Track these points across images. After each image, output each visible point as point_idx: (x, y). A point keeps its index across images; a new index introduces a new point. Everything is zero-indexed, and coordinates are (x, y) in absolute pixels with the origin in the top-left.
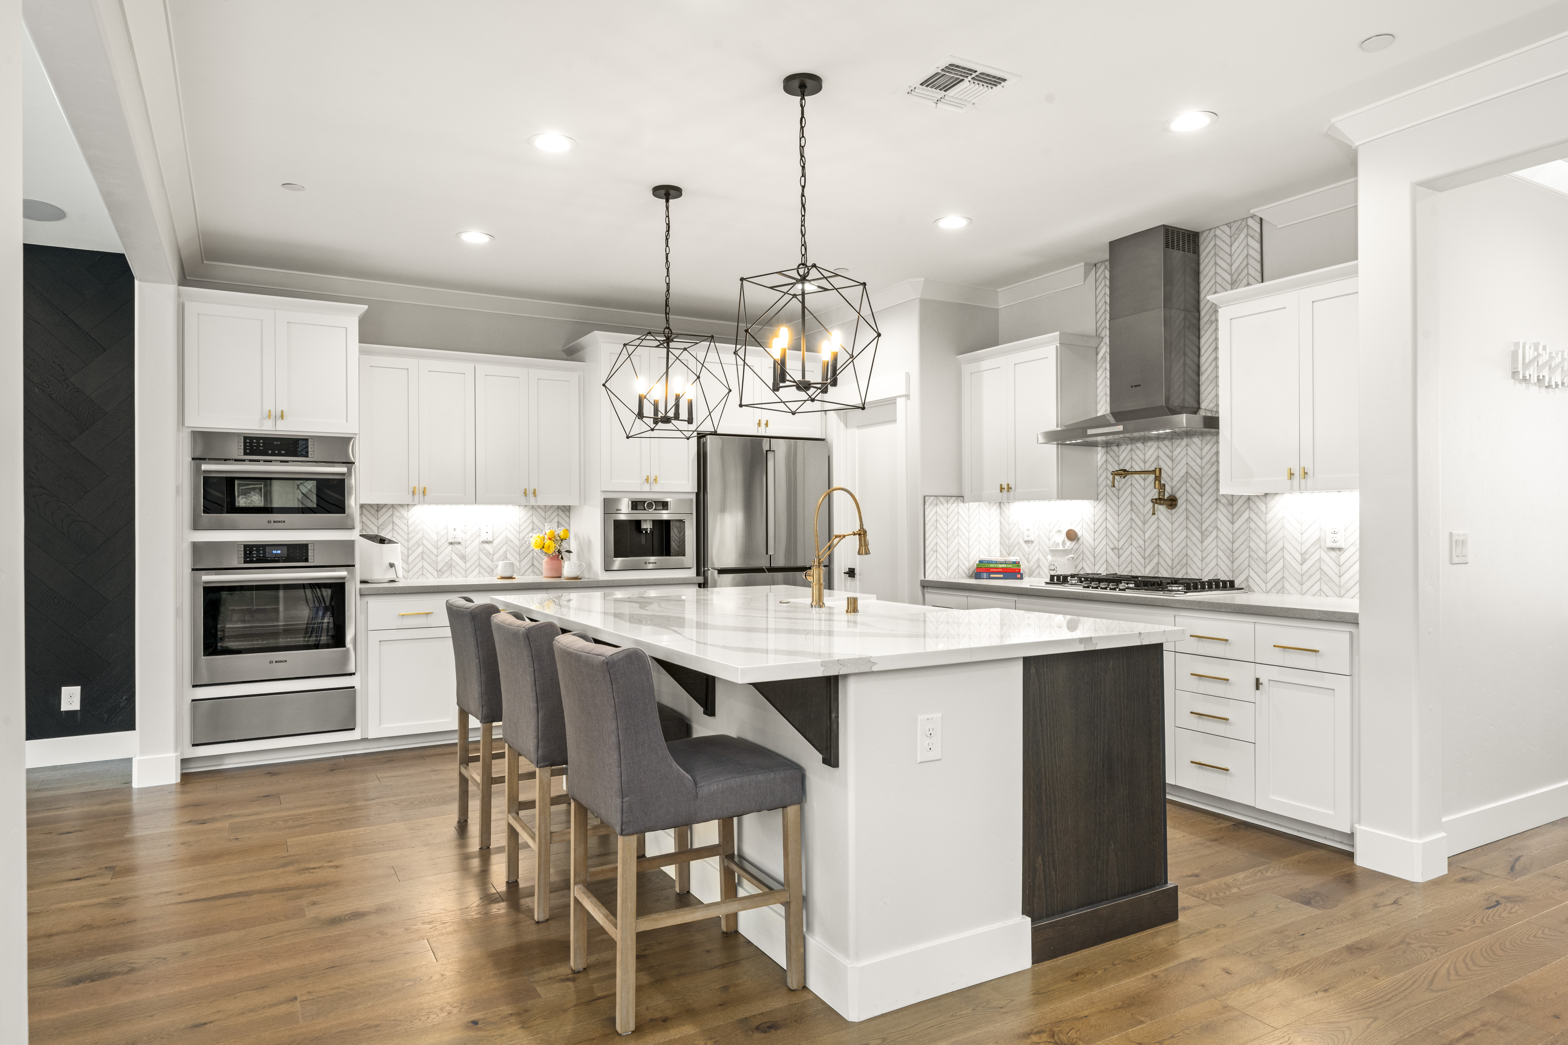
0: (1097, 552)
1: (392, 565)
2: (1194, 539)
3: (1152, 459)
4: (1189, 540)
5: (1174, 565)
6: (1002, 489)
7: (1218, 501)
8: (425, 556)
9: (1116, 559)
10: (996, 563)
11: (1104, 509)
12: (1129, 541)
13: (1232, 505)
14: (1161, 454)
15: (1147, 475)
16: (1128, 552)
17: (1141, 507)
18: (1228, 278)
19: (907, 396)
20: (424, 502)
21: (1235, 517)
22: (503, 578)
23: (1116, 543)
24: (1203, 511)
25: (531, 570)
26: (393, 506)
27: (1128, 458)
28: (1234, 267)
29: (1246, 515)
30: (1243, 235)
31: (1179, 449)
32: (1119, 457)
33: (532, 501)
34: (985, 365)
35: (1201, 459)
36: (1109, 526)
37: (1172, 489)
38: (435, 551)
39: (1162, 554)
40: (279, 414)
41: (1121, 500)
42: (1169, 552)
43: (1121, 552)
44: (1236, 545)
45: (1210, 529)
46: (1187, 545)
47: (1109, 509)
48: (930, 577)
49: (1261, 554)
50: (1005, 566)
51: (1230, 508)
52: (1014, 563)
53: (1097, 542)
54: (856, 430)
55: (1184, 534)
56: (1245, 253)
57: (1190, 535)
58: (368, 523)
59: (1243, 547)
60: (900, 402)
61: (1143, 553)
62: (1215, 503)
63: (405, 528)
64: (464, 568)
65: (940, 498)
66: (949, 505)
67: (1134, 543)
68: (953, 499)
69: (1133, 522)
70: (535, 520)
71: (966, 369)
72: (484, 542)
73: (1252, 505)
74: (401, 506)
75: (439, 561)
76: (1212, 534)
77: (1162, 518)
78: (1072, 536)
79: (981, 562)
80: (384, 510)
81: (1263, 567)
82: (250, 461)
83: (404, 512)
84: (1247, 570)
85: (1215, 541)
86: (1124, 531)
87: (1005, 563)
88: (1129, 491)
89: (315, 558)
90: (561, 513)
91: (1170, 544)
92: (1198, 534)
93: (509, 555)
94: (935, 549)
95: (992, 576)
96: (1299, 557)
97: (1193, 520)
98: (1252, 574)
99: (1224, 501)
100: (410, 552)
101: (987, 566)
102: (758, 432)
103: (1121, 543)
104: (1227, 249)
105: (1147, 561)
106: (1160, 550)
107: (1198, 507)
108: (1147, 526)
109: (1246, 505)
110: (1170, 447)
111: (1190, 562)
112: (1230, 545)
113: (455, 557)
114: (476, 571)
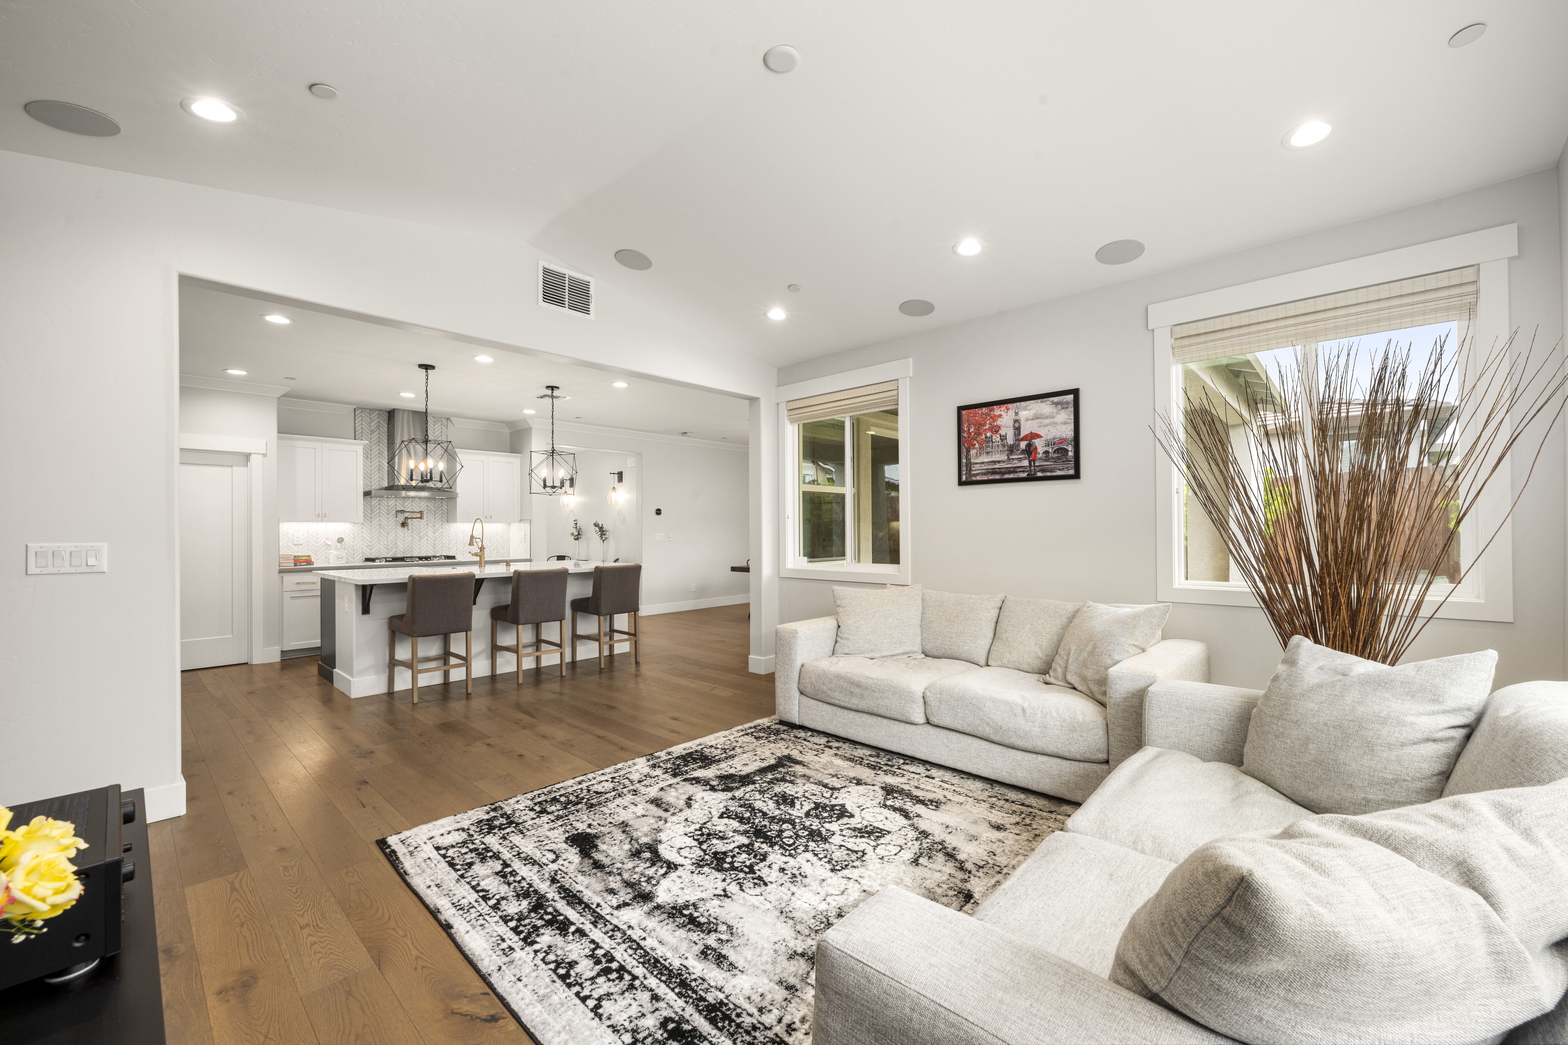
2: (415, 540)
4: (413, 540)
5: (405, 552)
9: (369, 551)
10: (302, 556)
11: (361, 527)
12: (377, 542)
16: (377, 547)
17: (386, 527)
19: (264, 455)
21: (436, 531)
23: (369, 542)
24: (420, 529)
28: (436, 434)
29: (441, 530)
30: (439, 424)
34: (298, 444)
36: (364, 535)
37: (404, 519)
39: (398, 547)
41: (373, 523)
42: (402, 546)
43: (372, 547)
44: (436, 542)
47: (364, 527)
49: (450, 546)
50: (306, 560)
51: (433, 528)
53: (355, 544)
55: (410, 538)
56: (440, 430)
57: (413, 538)
60: (255, 457)
62: (426, 525)
73: (443, 526)
76: (425, 538)
77: (398, 531)
78: (340, 541)
79: (295, 556)
81: (452, 549)
85: (426, 540)
86: (375, 537)
87: (305, 556)
91: (403, 542)
92: (418, 538)
95: (301, 564)
97: (415, 532)
101: (299, 558)
103: (372, 544)
106: (397, 545)
108: (389, 535)
109: (441, 527)
111: (413, 550)
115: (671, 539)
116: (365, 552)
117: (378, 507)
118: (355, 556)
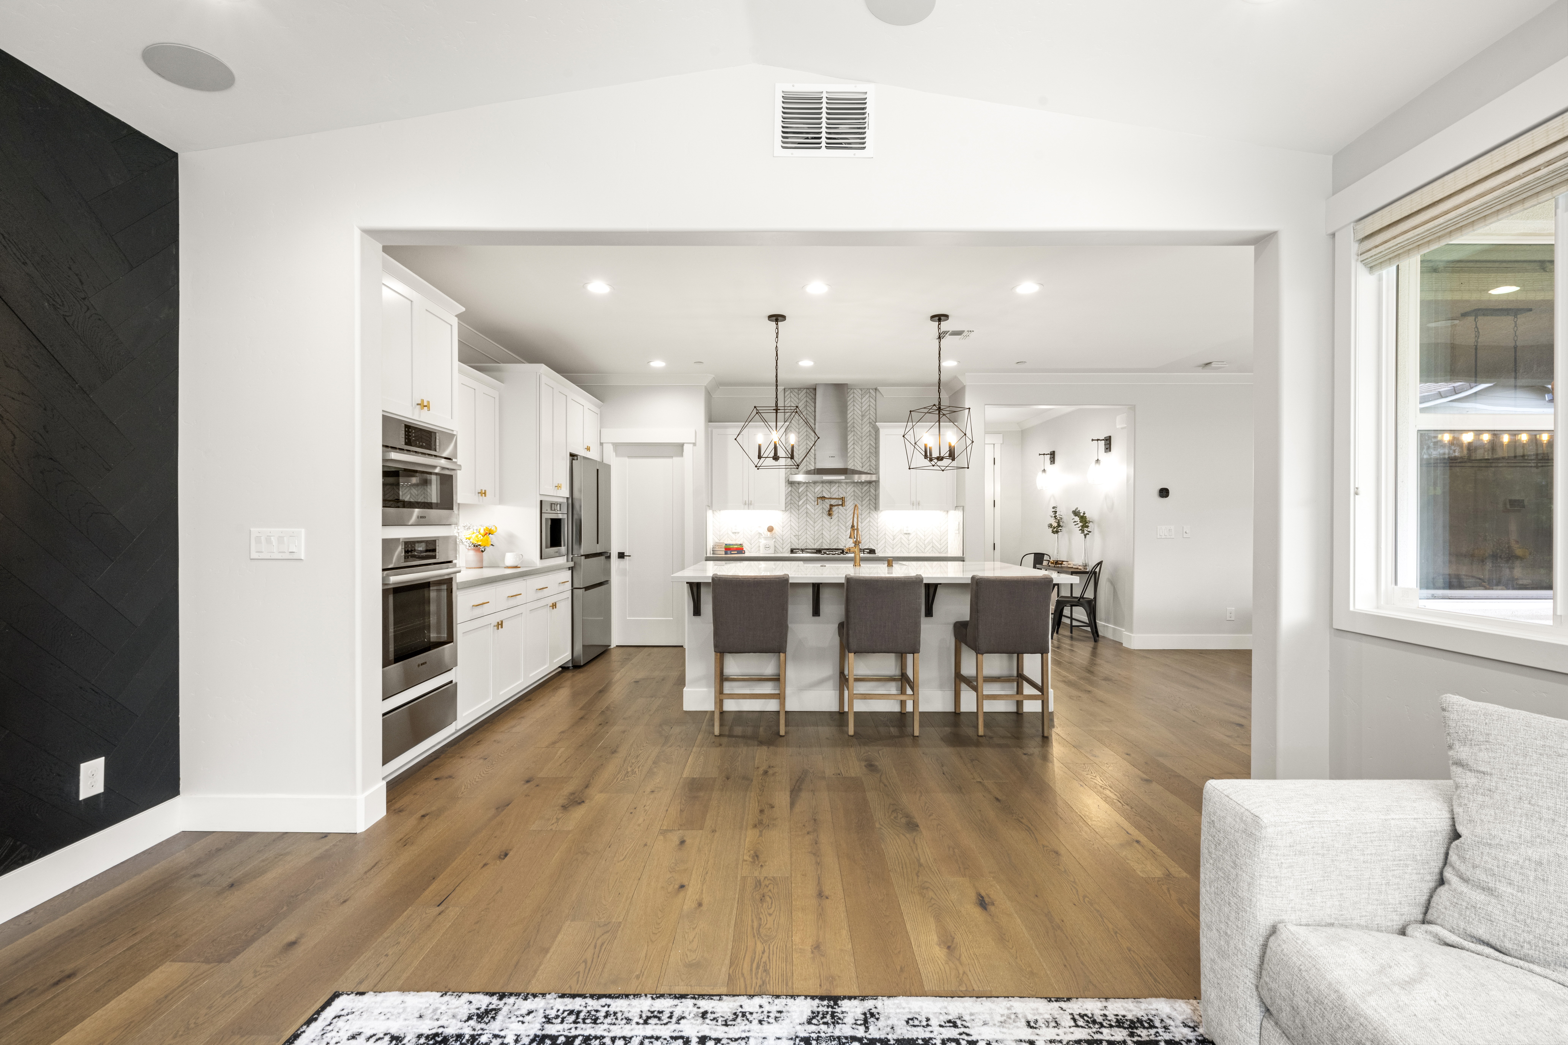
0: (784, 537)
2: (841, 530)
3: (819, 492)
4: (839, 531)
5: (830, 542)
6: (745, 503)
9: (797, 541)
10: (733, 545)
11: (789, 515)
12: (805, 532)
14: (824, 489)
15: (837, 500)
16: (804, 537)
17: (813, 515)
18: (860, 413)
19: (694, 443)
23: (797, 533)
24: (847, 517)
27: (805, 490)
28: (863, 409)
29: (868, 520)
30: (867, 396)
31: (834, 488)
32: (799, 489)
36: (792, 524)
39: (824, 537)
40: (426, 404)
41: (800, 511)
42: (828, 537)
43: (800, 537)
47: (792, 515)
48: (709, 554)
49: (875, 537)
50: (736, 546)
52: (740, 545)
53: (784, 533)
55: (837, 528)
56: (868, 404)
57: (840, 528)
59: (866, 534)
60: (688, 446)
67: (808, 533)
71: (716, 432)
73: (871, 515)
77: (825, 520)
78: (770, 529)
81: (876, 542)
86: (802, 526)
96: (892, 538)
97: (842, 522)
101: (729, 548)
103: (800, 533)
104: (860, 400)
107: (844, 516)
108: (816, 524)
109: (868, 515)
115: (1185, 536)
116: (793, 542)
117: (805, 494)
118: (784, 545)
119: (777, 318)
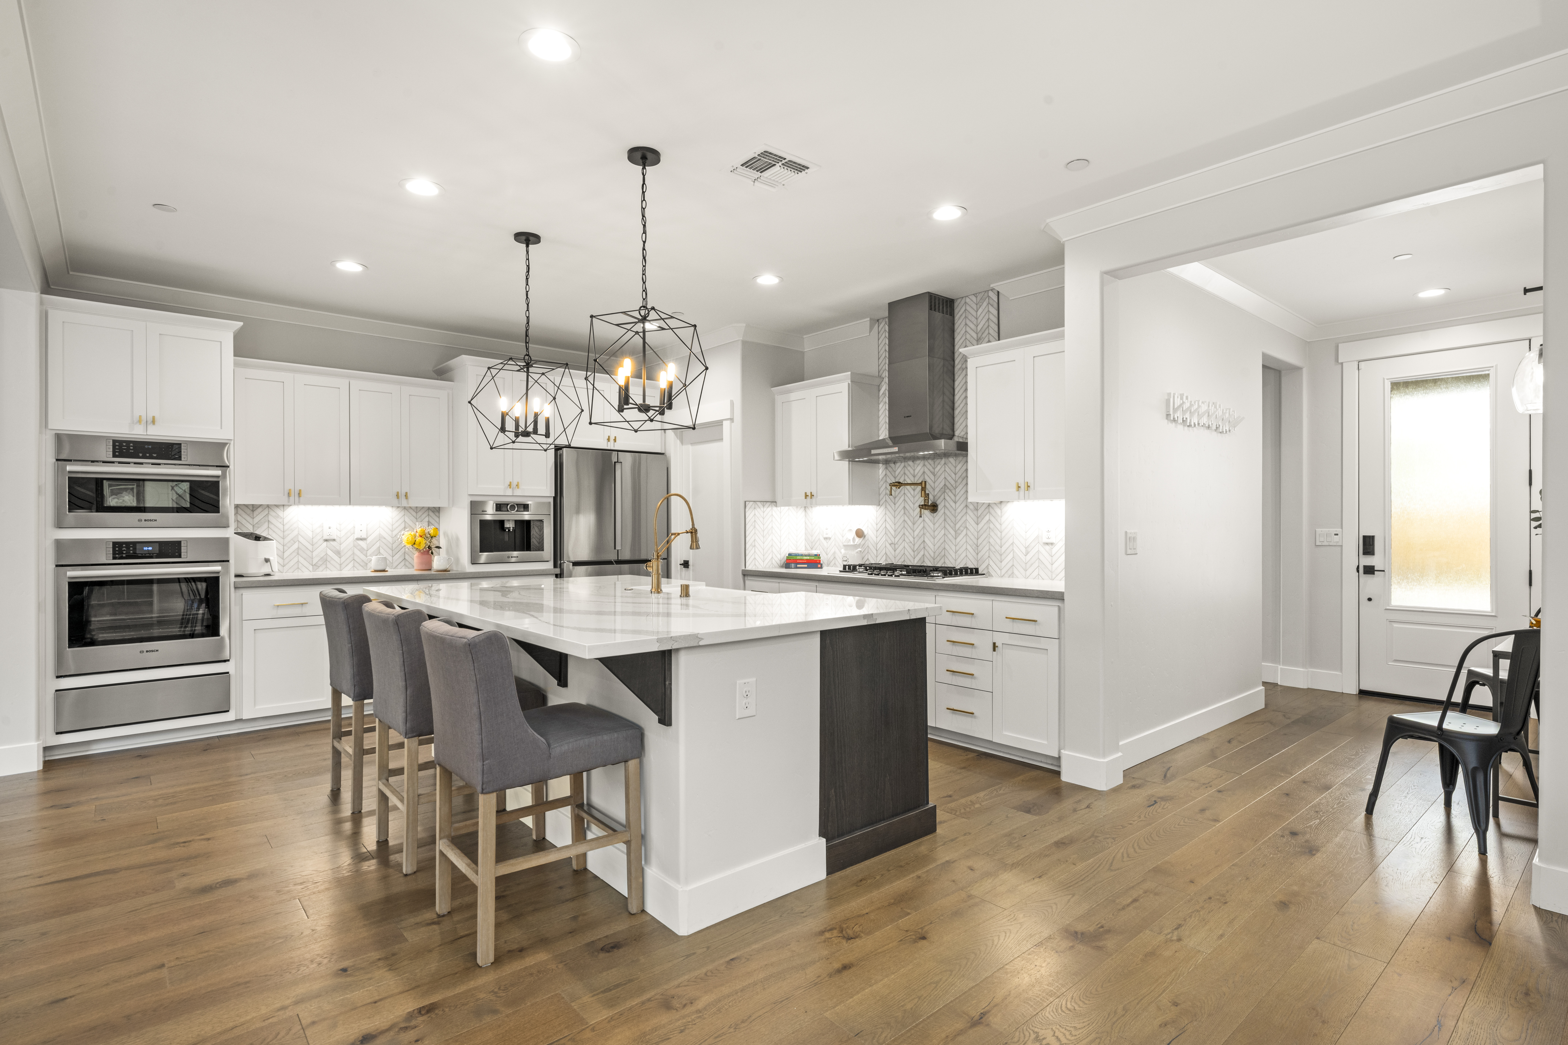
0: (879, 546)
1: (267, 560)
2: (950, 536)
3: (920, 474)
4: (946, 537)
5: (936, 557)
6: (806, 496)
7: (967, 508)
8: (300, 552)
9: (893, 552)
10: (802, 555)
11: (884, 512)
12: (903, 538)
13: (977, 510)
14: (926, 470)
15: (916, 486)
16: (901, 547)
17: (911, 511)
18: (975, 336)
19: (732, 420)
20: (299, 503)
21: (980, 520)
22: (376, 571)
23: (893, 539)
24: (957, 515)
25: (403, 563)
26: (268, 506)
27: (902, 472)
28: (979, 328)
29: (987, 518)
30: (985, 304)
31: (939, 467)
32: (895, 472)
33: (404, 503)
34: (793, 396)
35: (955, 474)
36: (888, 526)
37: (934, 497)
38: (310, 547)
39: (927, 548)
40: (150, 419)
41: (897, 505)
42: (932, 546)
43: (897, 546)
44: (980, 541)
45: (962, 528)
46: (945, 541)
47: (887, 512)
48: (750, 567)
49: (998, 548)
50: (808, 558)
51: (975, 512)
52: (816, 555)
54: (690, 447)
55: (943, 532)
56: (987, 317)
57: (947, 533)
58: (244, 522)
59: (985, 543)
60: (726, 424)
61: (913, 546)
62: (965, 508)
63: (281, 526)
64: (339, 562)
65: (757, 503)
66: (765, 509)
67: (906, 539)
68: (768, 503)
69: (905, 523)
70: (407, 520)
71: (779, 399)
72: (358, 539)
73: (991, 510)
74: (277, 506)
75: (314, 555)
76: (963, 532)
77: (927, 520)
78: (860, 534)
79: (790, 555)
80: (259, 510)
81: (999, 557)
82: (120, 463)
83: (280, 512)
84: (987, 560)
85: (965, 538)
86: (899, 530)
87: (809, 555)
88: (902, 498)
89: (187, 554)
90: (431, 513)
91: (932, 540)
92: (953, 533)
93: (382, 551)
94: (753, 544)
95: (798, 566)
96: (1024, 550)
97: (949, 522)
98: (991, 563)
99: (971, 507)
100: (286, 548)
101: (795, 558)
102: (607, 446)
103: (897, 540)
104: (974, 313)
105: (916, 553)
106: (925, 544)
107: (953, 512)
108: (916, 526)
109: (987, 510)
110: (933, 465)
111: (947, 554)
112: (975, 541)
113: (330, 553)
114: (351, 565)
119: (528, 238)
